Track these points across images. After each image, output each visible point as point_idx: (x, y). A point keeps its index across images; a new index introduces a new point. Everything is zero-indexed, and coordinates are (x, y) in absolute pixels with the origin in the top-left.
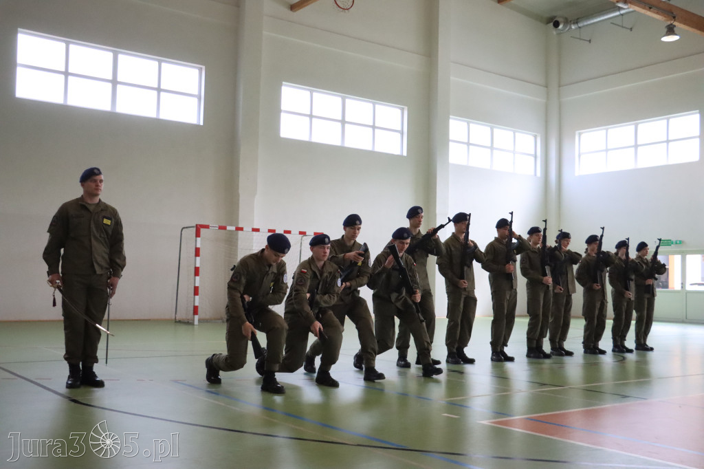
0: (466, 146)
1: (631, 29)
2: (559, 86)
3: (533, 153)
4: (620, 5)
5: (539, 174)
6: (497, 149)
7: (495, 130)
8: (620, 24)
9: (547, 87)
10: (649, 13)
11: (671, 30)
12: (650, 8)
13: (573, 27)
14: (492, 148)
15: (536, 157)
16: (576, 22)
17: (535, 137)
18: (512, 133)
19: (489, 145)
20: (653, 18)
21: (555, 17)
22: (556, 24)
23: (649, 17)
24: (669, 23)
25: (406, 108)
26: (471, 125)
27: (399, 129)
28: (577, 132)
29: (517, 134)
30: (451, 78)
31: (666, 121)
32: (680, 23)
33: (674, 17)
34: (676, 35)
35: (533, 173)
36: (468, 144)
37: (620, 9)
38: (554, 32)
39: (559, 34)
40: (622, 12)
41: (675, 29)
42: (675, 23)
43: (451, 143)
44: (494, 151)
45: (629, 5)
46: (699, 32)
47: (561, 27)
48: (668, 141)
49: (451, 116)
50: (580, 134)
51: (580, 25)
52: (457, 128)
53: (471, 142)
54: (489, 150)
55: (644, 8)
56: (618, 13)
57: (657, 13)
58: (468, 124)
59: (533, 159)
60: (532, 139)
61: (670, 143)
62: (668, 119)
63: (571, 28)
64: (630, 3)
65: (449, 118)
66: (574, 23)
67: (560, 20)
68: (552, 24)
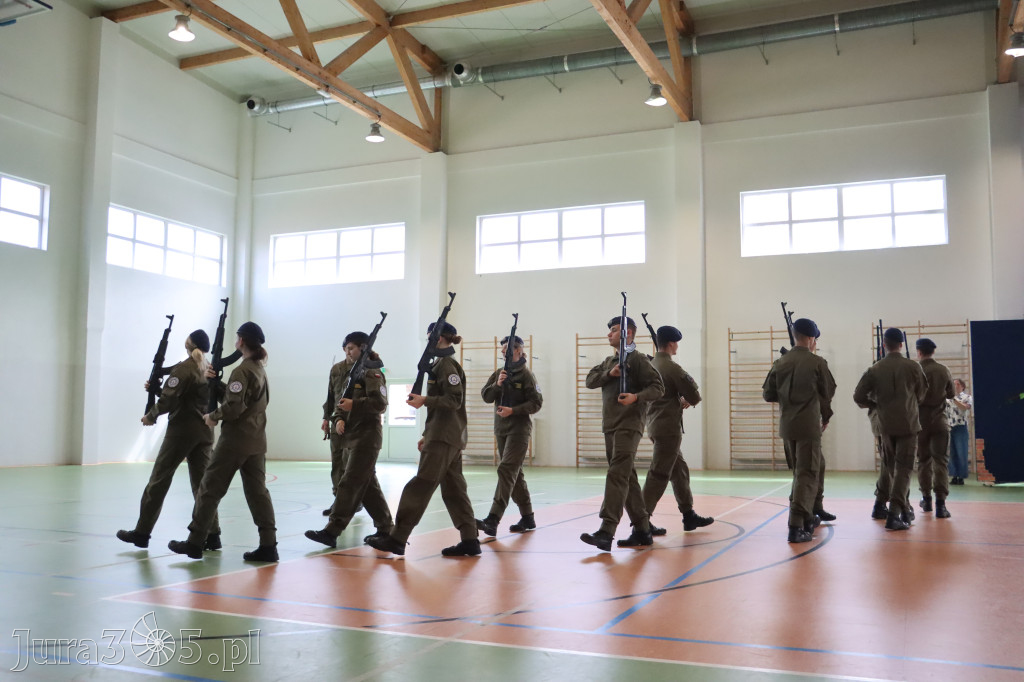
0: (131, 243)
1: (336, 123)
2: (253, 179)
3: (218, 258)
4: (322, 93)
5: (224, 284)
6: (171, 250)
7: (170, 226)
8: (324, 115)
9: (237, 178)
10: (353, 107)
11: (376, 130)
12: (355, 102)
13: (271, 111)
14: (165, 248)
15: (221, 263)
16: (275, 105)
17: (222, 238)
18: (192, 231)
19: (162, 244)
20: (357, 114)
21: (250, 96)
22: (251, 105)
23: (352, 111)
24: (374, 121)
25: (48, 187)
26: (138, 216)
27: (38, 213)
28: (272, 236)
29: (197, 232)
30: (114, 154)
31: (370, 231)
32: (386, 122)
33: (379, 116)
34: (381, 136)
35: (217, 283)
36: (134, 241)
37: (323, 98)
38: (248, 113)
39: (254, 117)
40: (327, 102)
41: (380, 129)
42: (381, 123)
43: (109, 239)
44: (168, 252)
45: (332, 95)
46: (404, 136)
47: (256, 108)
48: (372, 254)
49: (111, 204)
50: (275, 239)
51: (280, 109)
52: (118, 219)
53: (137, 238)
54: (162, 251)
55: (348, 101)
56: (321, 102)
57: (362, 109)
58: (135, 215)
59: (218, 264)
60: (218, 239)
61: (375, 257)
62: (373, 229)
63: (268, 111)
64: (333, 93)
65: (108, 206)
66: (272, 107)
67: (255, 100)
68: (246, 103)
